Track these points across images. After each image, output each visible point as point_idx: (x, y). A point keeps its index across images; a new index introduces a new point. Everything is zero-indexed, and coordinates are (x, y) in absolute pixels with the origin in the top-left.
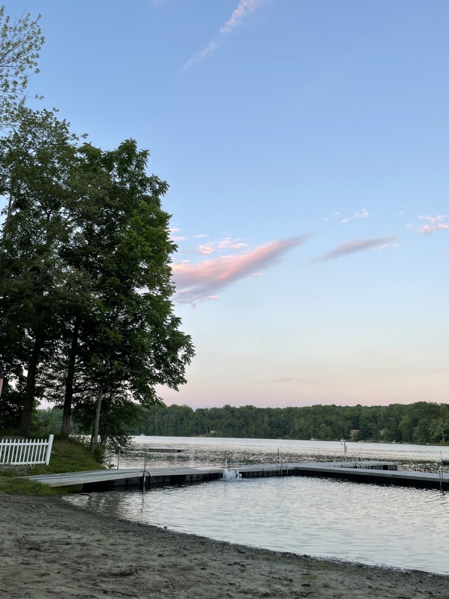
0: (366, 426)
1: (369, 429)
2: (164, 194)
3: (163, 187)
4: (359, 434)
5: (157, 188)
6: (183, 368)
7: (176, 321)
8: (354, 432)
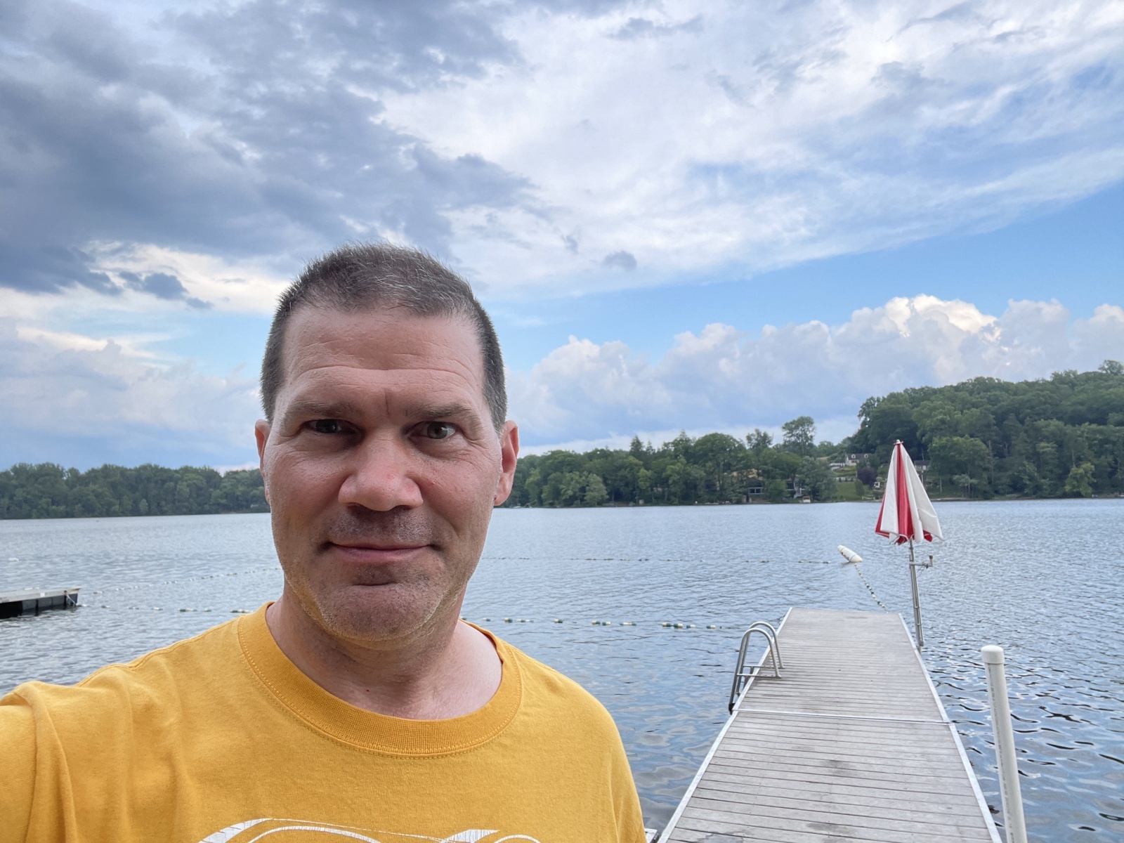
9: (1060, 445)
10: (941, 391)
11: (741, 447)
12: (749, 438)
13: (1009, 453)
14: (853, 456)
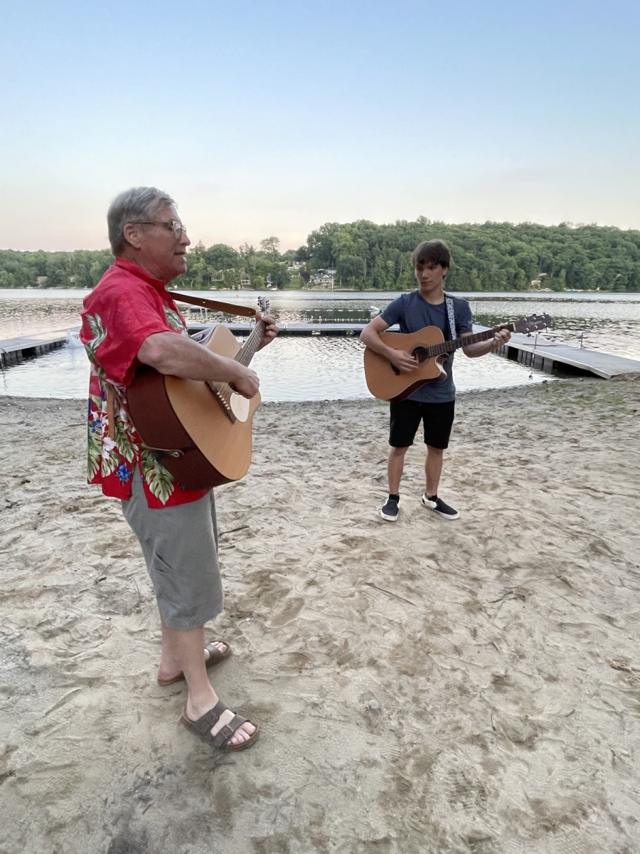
0: (54, 272)
1: (57, 276)
4: (47, 281)
8: (41, 279)
9: (397, 263)
10: (343, 227)
11: (236, 254)
12: (241, 249)
13: (374, 266)
14: (298, 263)
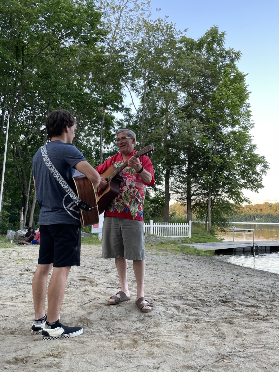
2: (239, 60)
3: (238, 55)
5: (234, 57)
6: (261, 178)
7: (254, 147)
